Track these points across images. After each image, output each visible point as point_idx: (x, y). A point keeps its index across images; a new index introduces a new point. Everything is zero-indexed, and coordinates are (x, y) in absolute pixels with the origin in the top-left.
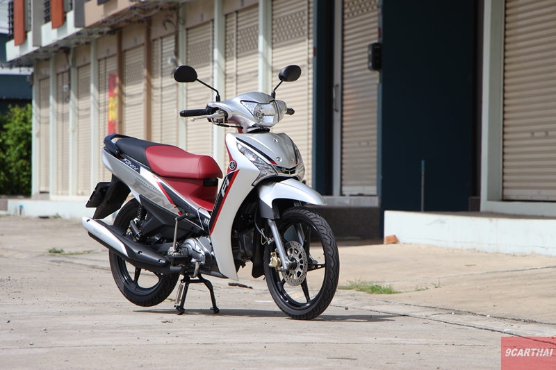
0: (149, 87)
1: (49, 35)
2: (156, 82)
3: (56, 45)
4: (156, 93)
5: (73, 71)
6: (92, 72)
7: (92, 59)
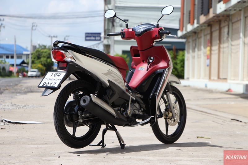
0: (219, 48)
1: (190, 28)
2: (222, 46)
3: (191, 31)
4: (222, 50)
5: (197, 40)
6: (202, 40)
7: (202, 35)
